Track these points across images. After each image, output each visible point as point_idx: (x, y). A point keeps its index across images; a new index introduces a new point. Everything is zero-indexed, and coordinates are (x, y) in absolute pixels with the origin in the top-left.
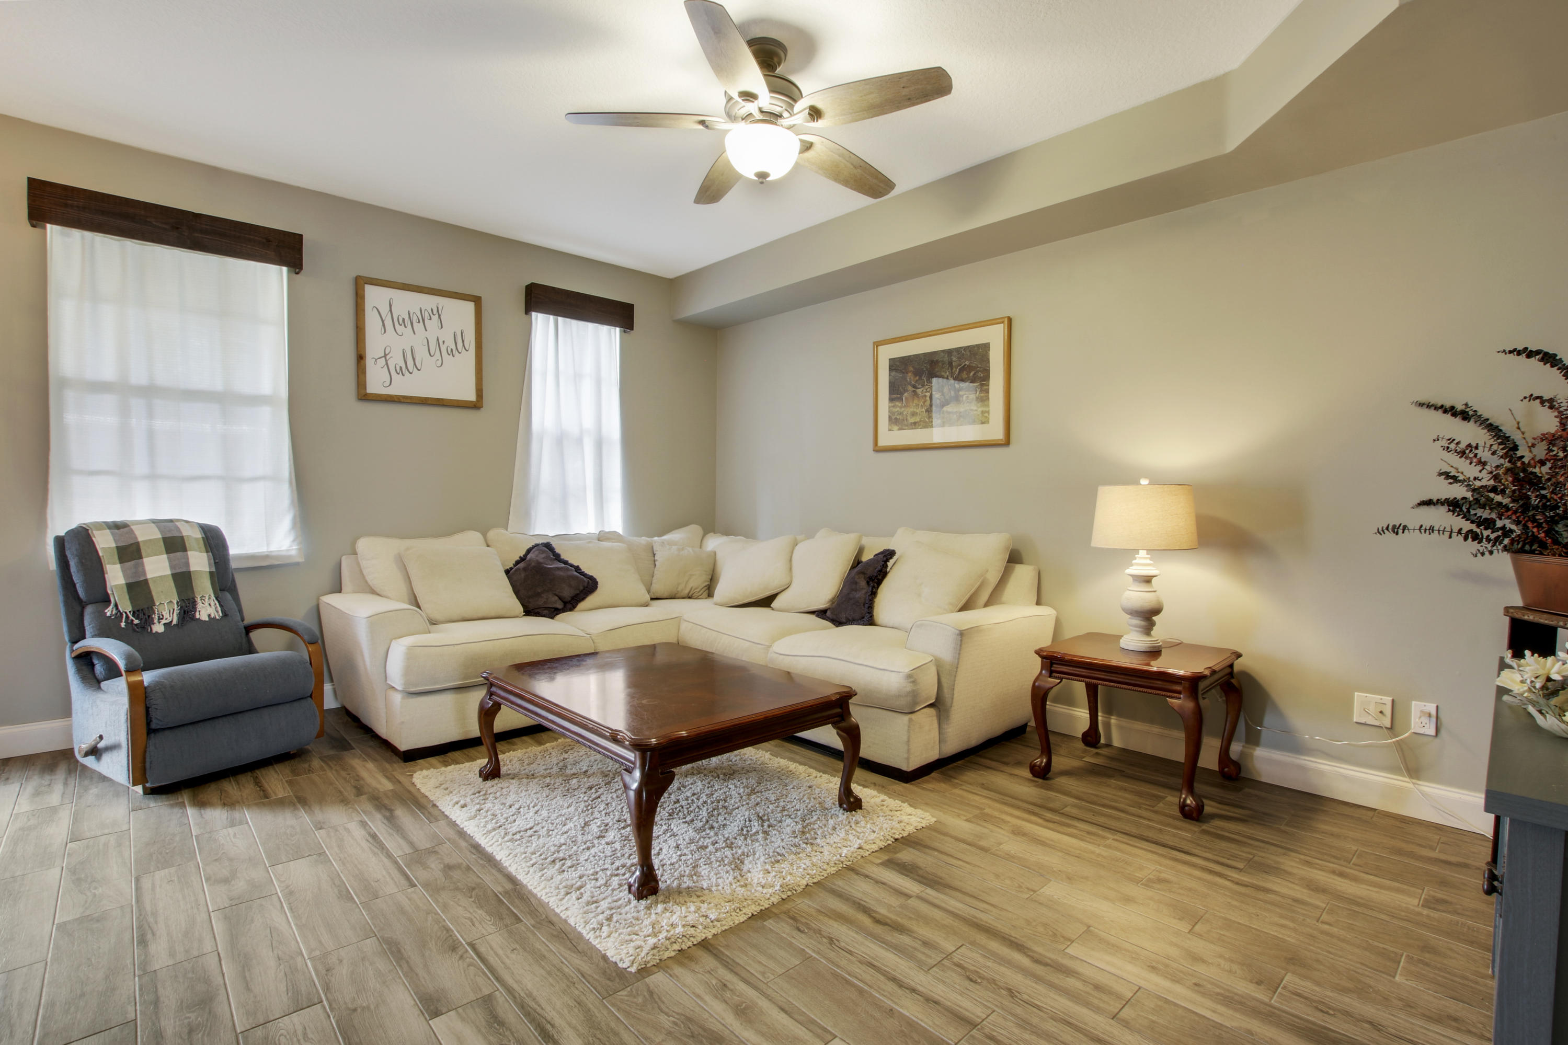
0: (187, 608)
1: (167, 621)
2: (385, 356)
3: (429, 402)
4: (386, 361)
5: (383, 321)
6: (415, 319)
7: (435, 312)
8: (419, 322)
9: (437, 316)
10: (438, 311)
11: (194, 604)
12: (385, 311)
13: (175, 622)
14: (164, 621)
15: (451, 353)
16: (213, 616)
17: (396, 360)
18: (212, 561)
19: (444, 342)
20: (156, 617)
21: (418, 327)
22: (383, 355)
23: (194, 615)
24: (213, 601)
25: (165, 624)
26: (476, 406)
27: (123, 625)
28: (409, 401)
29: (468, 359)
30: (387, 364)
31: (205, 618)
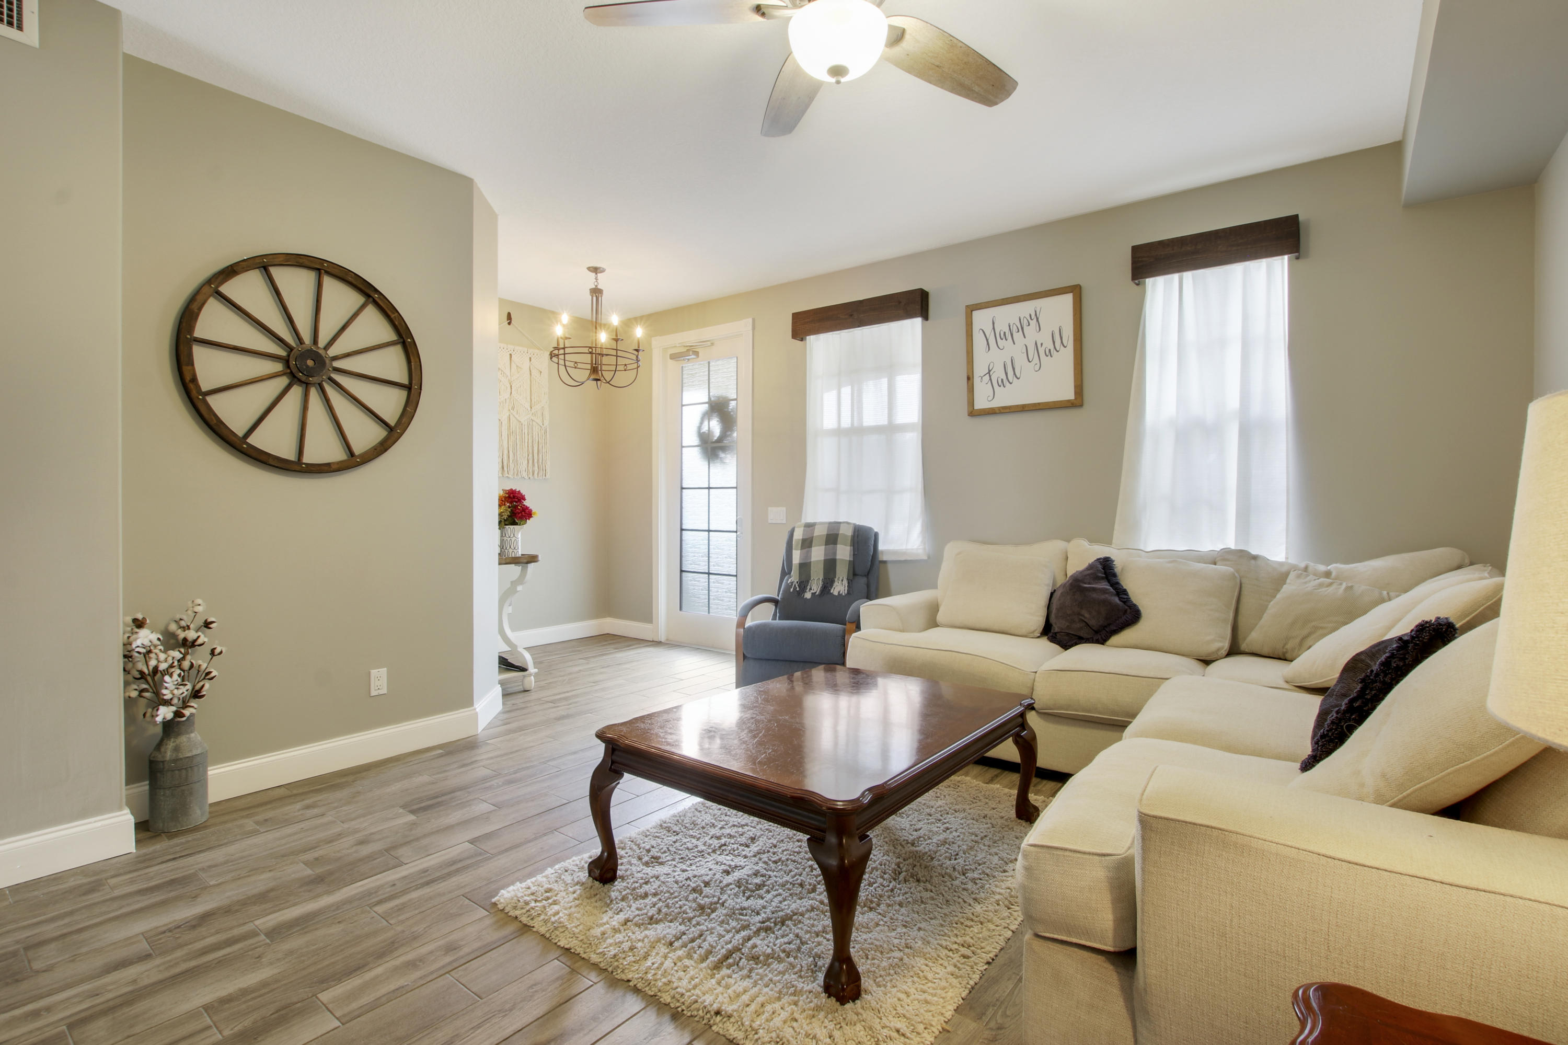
0: (828, 582)
1: (814, 592)
2: (990, 371)
3: (1026, 409)
4: (990, 376)
5: (987, 340)
6: (1014, 329)
7: (1033, 316)
8: (1018, 331)
9: (1035, 320)
10: (1036, 315)
11: (832, 582)
12: (989, 331)
13: (817, 593)
14: (812, 591)
15: (1049, 354)
16: (841, 592)
17: (998, 373)
18: (852, 553)
19: (1042, 344)
20: (809, 587)
21: (1018, 336)
22: (987, 371)
23: (830, 590)
24: (845, 582)
25: (812, 593)
26: (1076, 403)
27: (792, 590)
28: (1008, 411)
29: (1066, 356)
30: (990, 379)
31: (836, 593)
